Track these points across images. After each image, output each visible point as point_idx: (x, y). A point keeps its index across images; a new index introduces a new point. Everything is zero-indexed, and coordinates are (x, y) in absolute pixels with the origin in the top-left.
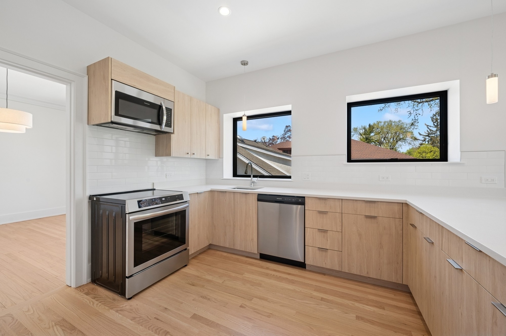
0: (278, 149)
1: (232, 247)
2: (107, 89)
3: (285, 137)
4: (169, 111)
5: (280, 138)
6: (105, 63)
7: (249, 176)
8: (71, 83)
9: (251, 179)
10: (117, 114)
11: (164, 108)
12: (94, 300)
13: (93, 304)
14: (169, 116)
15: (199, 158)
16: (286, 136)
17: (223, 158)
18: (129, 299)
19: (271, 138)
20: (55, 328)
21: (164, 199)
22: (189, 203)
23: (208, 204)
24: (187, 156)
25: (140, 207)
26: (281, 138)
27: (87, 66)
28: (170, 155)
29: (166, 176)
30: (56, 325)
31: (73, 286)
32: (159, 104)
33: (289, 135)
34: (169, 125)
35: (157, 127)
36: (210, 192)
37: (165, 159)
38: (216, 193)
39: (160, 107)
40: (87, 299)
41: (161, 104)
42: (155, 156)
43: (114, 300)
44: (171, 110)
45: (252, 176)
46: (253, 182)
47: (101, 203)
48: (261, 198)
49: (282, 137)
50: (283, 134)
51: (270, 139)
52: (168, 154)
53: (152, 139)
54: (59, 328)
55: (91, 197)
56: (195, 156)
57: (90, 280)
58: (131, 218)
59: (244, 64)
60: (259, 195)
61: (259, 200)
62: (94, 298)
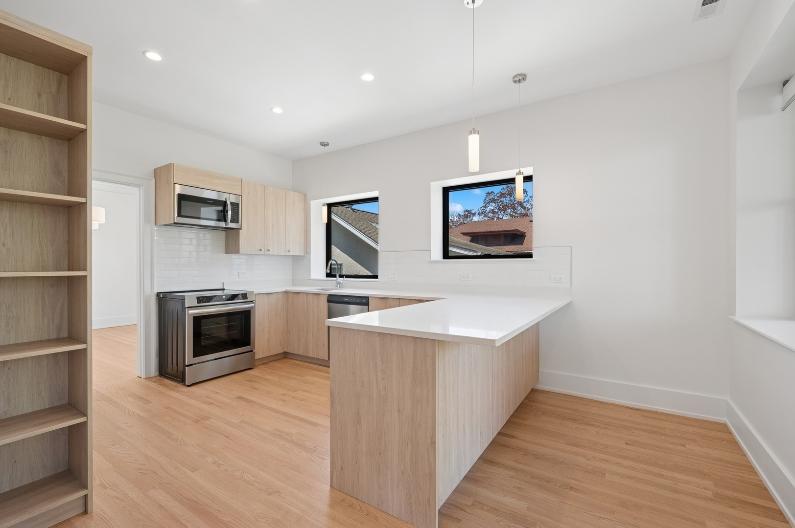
0: (461, 233)
1: (306, 355)
2: (171, 193)
3: (485, 212)
4: (235, 206)
5: (477, 214)
6: (168, 168)
7: (335, 276)
8: (140, 187)
9: (337, 279)
10: (179, 215)
11: (228, 202)
12: (159, 386)
13: (158, 387)
14: (235, 211)
15: (276, 254)
16: (488, 209)
17: (310, 254)
18: (189, 386)
19: (462, 214)
20: (128, 397)
21: (224, 297)
22: (254, 303)
23: (281, 307)
24: (260, 253)
25: (198, 303)
26: (479, 214)
27: (154, 169)
28: (239, 253)
29: (239, 275)
30: (128, 396)
31: (143, 376)
32: (224, 200)
33: (492, 208)
34: (235, 219)
35: (222, 224)
36: (284, 293)
37: (234, 256)
38: (291, 295)
39: (224, 204)
40: (153, 385)
41: (226, 199)
42: (226, 253)
43: (176, 386)
44: (238, 204)
45: (338, 276)
46: (339, 283)
47: (168, 299)
48: (331, 299)
49: (481, 211)
50: (483, 207)
51: (460, 215)
52: (237, 251)
53: (222, 234)
54: (131, 397)
55: (158, 294)
56: (271, 252)
57: (157, 373)
58: (190, 312)
59: (324, 145)
60: (330, 296)
61: (329, 301)
62: (160, 385)
